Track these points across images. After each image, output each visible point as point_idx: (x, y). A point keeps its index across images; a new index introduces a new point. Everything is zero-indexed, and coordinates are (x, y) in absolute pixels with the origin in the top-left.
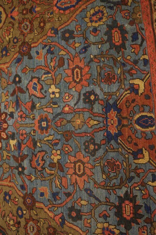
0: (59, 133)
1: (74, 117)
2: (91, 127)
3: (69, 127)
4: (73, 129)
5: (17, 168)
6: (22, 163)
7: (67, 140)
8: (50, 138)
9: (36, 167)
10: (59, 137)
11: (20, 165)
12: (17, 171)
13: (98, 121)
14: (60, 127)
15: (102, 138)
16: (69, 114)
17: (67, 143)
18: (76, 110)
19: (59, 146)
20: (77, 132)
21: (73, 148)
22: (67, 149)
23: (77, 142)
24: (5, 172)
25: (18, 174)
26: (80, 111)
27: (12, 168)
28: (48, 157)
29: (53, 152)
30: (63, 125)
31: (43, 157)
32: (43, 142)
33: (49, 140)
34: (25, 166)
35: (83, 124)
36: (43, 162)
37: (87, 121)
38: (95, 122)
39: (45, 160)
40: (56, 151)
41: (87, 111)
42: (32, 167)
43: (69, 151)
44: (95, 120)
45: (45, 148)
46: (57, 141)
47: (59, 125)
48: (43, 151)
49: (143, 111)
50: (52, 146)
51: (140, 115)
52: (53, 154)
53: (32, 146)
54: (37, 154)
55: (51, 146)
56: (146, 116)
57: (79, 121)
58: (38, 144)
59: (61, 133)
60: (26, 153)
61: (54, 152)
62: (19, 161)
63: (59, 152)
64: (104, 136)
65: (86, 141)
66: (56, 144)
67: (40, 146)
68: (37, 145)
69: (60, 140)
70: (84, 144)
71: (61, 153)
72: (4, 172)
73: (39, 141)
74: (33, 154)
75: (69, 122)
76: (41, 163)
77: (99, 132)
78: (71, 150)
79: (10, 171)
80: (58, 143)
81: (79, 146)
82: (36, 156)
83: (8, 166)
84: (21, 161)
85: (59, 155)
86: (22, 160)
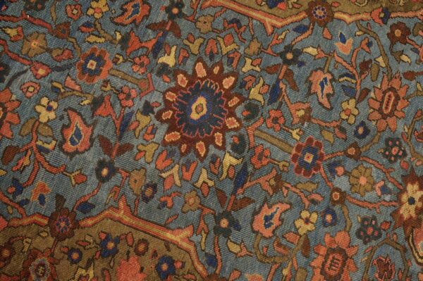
0: (74, 40)
1: (37, 54)
2: (18, 26)
3: (53, 42)
4: (49, 37)
5: (180, 15)
6: (166, 18)
7: (67, 24)
8: (92, 39)
9: (143, 4)
10: (78, 34)
11: (172, 17)
12: (184, 10)
14: (67, 49)
15: (13, 5)
16: (41, 62)
17: (69, 20)
19: (84, 20)
20: (45, 30)
21: (64, 9)
22: (75, 12)
23: (53, 15)
24: (210, 19)
25: (183, 5)
26: (23, 58)
27: (191, 18)
28: (113, 12)
29: (101, 15)
30: (61, 49)
31: (123, 14)
33: (96, 36)
35: (29, 38)
36: (125, 7)
37: (19, 38)
38: (9, 31)
39: (122, 8)
40: (93, 15)
41: (10, 52)
42: (151, 7)
43: (73, 7)
44: (8, 34)
46: (84, 29)
47: (67, 51)
48: (117, 24)
50: (95, 25)
52: (102, 13)
54: (131, 23)
55: (98, 25)
57: (33, 44)
58: (119, 37)
59: (70, 39)
60: (150, 31)
61: (97, 16)
62: (170, 23)
63: (91, 12)
64: (7, 7)
65: (38, 10)
66: (88, 25)
67: (118, 34)
68: (123, 38)
69: (79, 29)
70: (43, 8)
71: (88, 9)
72: (212, 19)
73: (114, 41)
74: (137, 26)
75: (49, 51)
76: (130, 8)
77: (12, 16)
78: (68, 8)
79: (197, 15)
80: (83, 25)
82: (134, 21)
83: (198, 24)
84: (167, 23)
85: (92, 8)
86: (163, 23)
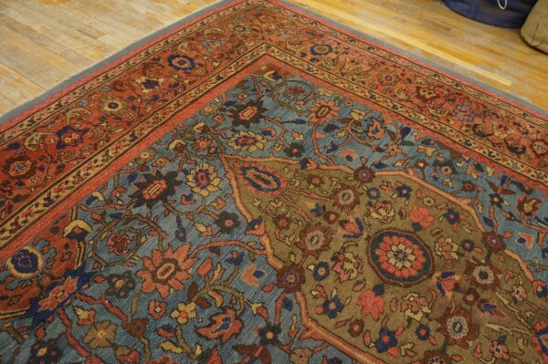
13: (75, 311)
18: (85, 354)
32: (187, 349)
34: (255, 334)
45: (191, 337)
49: (12, 275)
51: (20, 274)
53: (214, 357)
56: (16, 268)
81: (135, 300)
